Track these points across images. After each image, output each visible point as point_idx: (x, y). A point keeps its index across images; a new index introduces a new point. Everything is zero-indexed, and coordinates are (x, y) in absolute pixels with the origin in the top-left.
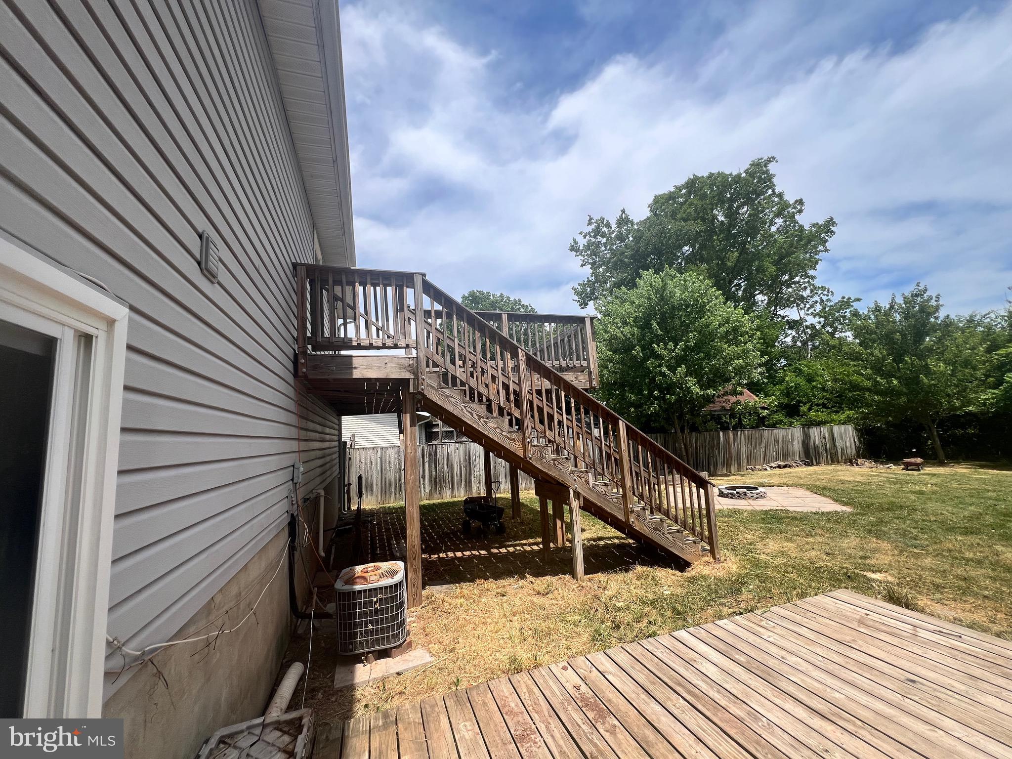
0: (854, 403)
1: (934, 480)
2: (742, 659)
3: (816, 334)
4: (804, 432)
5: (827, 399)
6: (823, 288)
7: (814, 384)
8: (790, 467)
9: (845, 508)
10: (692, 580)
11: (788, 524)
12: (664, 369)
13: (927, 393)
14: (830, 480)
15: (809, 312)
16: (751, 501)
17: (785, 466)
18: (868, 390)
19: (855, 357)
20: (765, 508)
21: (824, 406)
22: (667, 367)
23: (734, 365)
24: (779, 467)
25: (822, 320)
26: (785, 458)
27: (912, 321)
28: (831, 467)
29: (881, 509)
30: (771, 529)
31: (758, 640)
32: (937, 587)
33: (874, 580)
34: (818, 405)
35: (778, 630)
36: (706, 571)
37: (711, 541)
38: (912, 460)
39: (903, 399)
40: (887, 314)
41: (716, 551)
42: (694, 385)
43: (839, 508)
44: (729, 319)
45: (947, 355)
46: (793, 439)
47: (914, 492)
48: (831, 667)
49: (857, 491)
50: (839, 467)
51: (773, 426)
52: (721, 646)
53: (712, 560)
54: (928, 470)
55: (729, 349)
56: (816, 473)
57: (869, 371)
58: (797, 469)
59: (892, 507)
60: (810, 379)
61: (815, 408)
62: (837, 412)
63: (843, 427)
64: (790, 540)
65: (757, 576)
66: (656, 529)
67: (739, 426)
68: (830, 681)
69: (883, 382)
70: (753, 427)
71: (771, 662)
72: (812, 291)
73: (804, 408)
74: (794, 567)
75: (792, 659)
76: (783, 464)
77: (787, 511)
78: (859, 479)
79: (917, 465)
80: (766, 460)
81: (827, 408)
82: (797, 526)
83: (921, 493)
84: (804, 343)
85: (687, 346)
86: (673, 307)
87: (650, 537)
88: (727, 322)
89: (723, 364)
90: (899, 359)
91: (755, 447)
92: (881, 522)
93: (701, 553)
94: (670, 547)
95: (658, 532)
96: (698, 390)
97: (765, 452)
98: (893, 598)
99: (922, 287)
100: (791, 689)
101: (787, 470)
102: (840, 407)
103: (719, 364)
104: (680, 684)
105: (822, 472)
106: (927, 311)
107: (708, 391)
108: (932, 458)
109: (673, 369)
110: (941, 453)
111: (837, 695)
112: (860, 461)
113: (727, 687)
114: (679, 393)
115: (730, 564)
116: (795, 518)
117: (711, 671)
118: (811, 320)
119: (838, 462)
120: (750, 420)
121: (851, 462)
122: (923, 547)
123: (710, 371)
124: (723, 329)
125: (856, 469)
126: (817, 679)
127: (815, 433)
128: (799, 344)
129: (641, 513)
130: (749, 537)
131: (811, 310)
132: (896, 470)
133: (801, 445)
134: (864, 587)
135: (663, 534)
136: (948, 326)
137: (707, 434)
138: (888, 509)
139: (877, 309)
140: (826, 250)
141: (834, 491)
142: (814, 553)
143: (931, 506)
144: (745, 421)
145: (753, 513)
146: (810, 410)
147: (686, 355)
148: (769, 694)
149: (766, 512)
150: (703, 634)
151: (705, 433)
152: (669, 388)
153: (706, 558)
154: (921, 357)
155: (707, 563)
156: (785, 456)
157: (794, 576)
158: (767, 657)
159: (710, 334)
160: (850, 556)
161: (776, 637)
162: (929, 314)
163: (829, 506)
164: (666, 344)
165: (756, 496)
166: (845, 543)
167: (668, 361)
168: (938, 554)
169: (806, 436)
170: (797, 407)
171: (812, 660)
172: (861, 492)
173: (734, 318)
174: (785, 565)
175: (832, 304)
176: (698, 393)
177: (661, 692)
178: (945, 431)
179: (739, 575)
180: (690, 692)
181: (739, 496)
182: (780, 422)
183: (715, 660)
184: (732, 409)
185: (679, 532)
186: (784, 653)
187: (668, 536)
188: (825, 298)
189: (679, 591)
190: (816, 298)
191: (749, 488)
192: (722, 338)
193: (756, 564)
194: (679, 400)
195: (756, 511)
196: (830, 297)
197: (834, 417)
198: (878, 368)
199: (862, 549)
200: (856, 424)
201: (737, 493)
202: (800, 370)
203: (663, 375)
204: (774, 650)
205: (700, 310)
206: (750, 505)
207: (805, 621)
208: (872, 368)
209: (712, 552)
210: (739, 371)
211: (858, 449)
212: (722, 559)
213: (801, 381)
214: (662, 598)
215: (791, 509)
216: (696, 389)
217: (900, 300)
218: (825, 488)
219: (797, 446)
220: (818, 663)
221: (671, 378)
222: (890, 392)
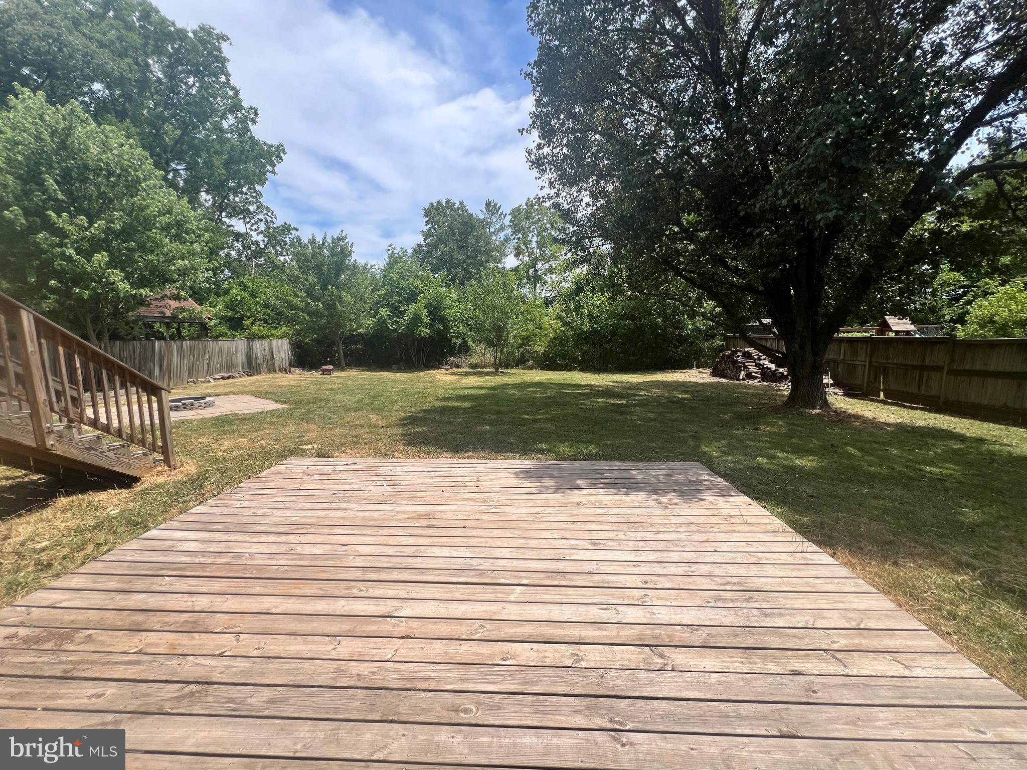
0: (290, 321)
1: (340, 380)
2: (220, 527)
3: (259, 253)
4: (248, 344)
5: (269, 315)
6: (268, 209)
7: (258, 299)
8: (233, 377)
9: (283, 406)
10: (146, 492)
11: (239, 425)
12: (70, 251)
13: (339, 316)
14: (270, 386)
15: (253, 228)
16: (199, 411)
17: (229, 378)
18: (302, 310)
19: (294, 280)
20: (215, 415)
21: (266, 321)
22: (75, 249)
23: (177, 265)
24: (223, 378)
25: (266, 239)
26: (228, 370)
27: (335, 258)
28: (271, 376)
29: (309, 403)
30: (224, 431)
31: (231, 510)
32: (343, 444)
33: (307, 450)
34: (260, 320)
35: (247, 497)
36: (161, 480)
37: (165, 451)
38: (327, 367)
39: (324, 321)
40: (320, 248)
41: (171, 458)
42: (121, 280)
43: (279, 406)
44: (171, 209)
45: (353, 290)
46: (237, 351)
47: (327, 390)
48: (288, 505)
49: (291, 393)
50: (277, 376)
51: (216, 338)
52: (198, 526)
53: (166, 468)
54: (336, 374)
55: (170, 246)
56: (258, 381)
57: (304, 294)
58: (240, 379)
59: (315, 401)
60: (253, 296)
61: (258, 323)
62: (276, 328)
63: (280, 341)
64: (244, 436)
65: (218, 470)
66: (89, 449)
67: (178, 336)
68: (288, 513)
69: (313, 304)
70: (192, 338)
71: (245, 520)
72: (258, 207)
73: (247, 323)
74: (249, 455)
75: (260, 512)
76: (226, 375)
77: (236, 414)
78: (292, 383)
79: (329, 370)
80: (209, 371)
81: (268, 324)
82: (247, 425)
83: (332, 389)
84: (249, 259)
85: (109, 228)
86: (86, 167)
87: (80, 459)
88: (169, 212)
89: (163, 262)
90: (324, 288)
91: (198, 359)
92: (309, 411)
93: (152, 465)
94: (112, 465)
95: (93, 452)
96: (128, 287)
97: (208, 364)
98: (320, 454)
99: (344, 235)
100: (263, 529)
101: (231, 380)
102: (279, 324)
103: (158, 261)
104: (162, 569)
105: (263, 379)
106: (345, 253)
107: (143, 291)
108: (339, 367)
109: (88, 256)
110: (343, 363)
111: (294, 519)
112: (292, 369)
113: (211, 550)
114: (96, 288)
115: (188, 467)
116: (245, 419)
117: (192, 546)
118: (255, 237)
119: (275, 371)
120: (189, 331)
121: (285, 370)
122: (334, 423)
123: (146, 267)
124: (165, 219)
125: (289, 376)
126: (280, 516)
127: (257, 345)
128: (244, 259)
129: (66, 433)
130: (204, 441)
131: (255, 227)
132: (316, 375)
133: (244, 357)
134: (303, 454)
135: (101, 453)
136: (355, 266)
137: (137, 344)
138: (313, 403)
139: (313, 241)
140: (274, 173)
141: (275, 394)
142: (263, 442)
143: (339, 397)
144: (184, 332)
145: (204, 421)
146: (253, 324)
147: (105, 240)
148: (248, 539)
149: (217, 418)
150: (176, 524)
151: (134, 342)
152: (80, 279)
153: (159, 469)
154: (338, 288)
155: (161, 472)
156: (229, 367)
157: (250, 461)
158: (241, 518)
159: (145, 220)
160: (291, 438)
161: (246, 502)
162: (346, 256)
163: (271, 406)
164: (72, 216)
165: (203, 405)
166: (286, 431)
167: (76, 241)
168: (343, 426)
169: (250, 349)
170: (241, 319)
171: (275, 506)
172: (294, 393)
173: (177, 209)
174: (241, 455)
175: (275, 226)
176: (127, 291)
177: (140, 584)
178: (346, 347)
179: (199, 474)
180: (175, 569)
181: (185, 407)
182: (223, 335)
183: (194, 538)
184: (174, 317)
185: (123, 447)
186: (254, 510)
187: (109, 454)
188: (269, 219)
189: (131, 505)
190: (261, 216)
191: (196, 399)
192: (162, 229)
193: (214, 460)
194: (96, 298)
195: (206, 419)
196: (274, 220)
197: (274, 332)
198: (310, 293)
199: (298, 431)
200: (291, 339)
201: (183, 404)
202: (245, 285)
203: (69, 259)
204: (246, 511)
205: (133, 187)
206: (199, 414)
207: (267, 485)
208: (305, 292)
209: (167, 461)
210: (184, 273)
211: (290, 360)
212: (178, 465)
213: (246, 295)
214: (110, 519)
215: (240, 412)
216: (124, 287)
217: (329, 240)
218: (267, 393)
219: (241, 358)
220: (280, 506)
221: (82, 266)
222: (316, 314)
